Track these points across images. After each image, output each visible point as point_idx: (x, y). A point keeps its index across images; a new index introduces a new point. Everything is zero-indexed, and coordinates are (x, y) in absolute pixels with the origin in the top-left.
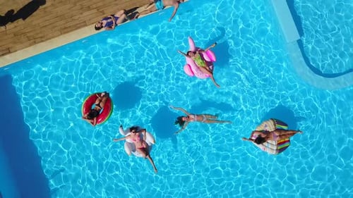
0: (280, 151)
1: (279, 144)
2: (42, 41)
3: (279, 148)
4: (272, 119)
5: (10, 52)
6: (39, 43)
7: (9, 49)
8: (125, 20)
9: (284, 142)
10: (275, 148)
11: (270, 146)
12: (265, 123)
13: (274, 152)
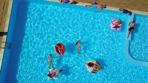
0: (93, 72)
1: (94, 70)
3: (93, 71)
4: (96, 61)
8: (72, 3)
9: (96, 71)
10: (92, 70)
12: (93, 61)
13: (90, 72)
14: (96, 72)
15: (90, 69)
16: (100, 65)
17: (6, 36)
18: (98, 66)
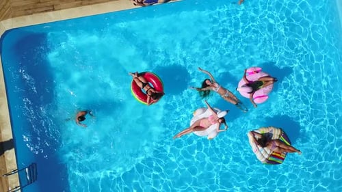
0: (270, 162)
1: (272, 156)
2: (89, 4)
3: (270, 159)
5: (54, 10)
6: (85, 5)
7: (53, 6)
9: (279, 158)
10: (266, 156)
11: (262, 152)
12: (272, 129)
13: (262, 160)
14: (279, 161)
15: (262, 154)
16: (290, 143)
17: (13, 150)
18: (285, 143)
